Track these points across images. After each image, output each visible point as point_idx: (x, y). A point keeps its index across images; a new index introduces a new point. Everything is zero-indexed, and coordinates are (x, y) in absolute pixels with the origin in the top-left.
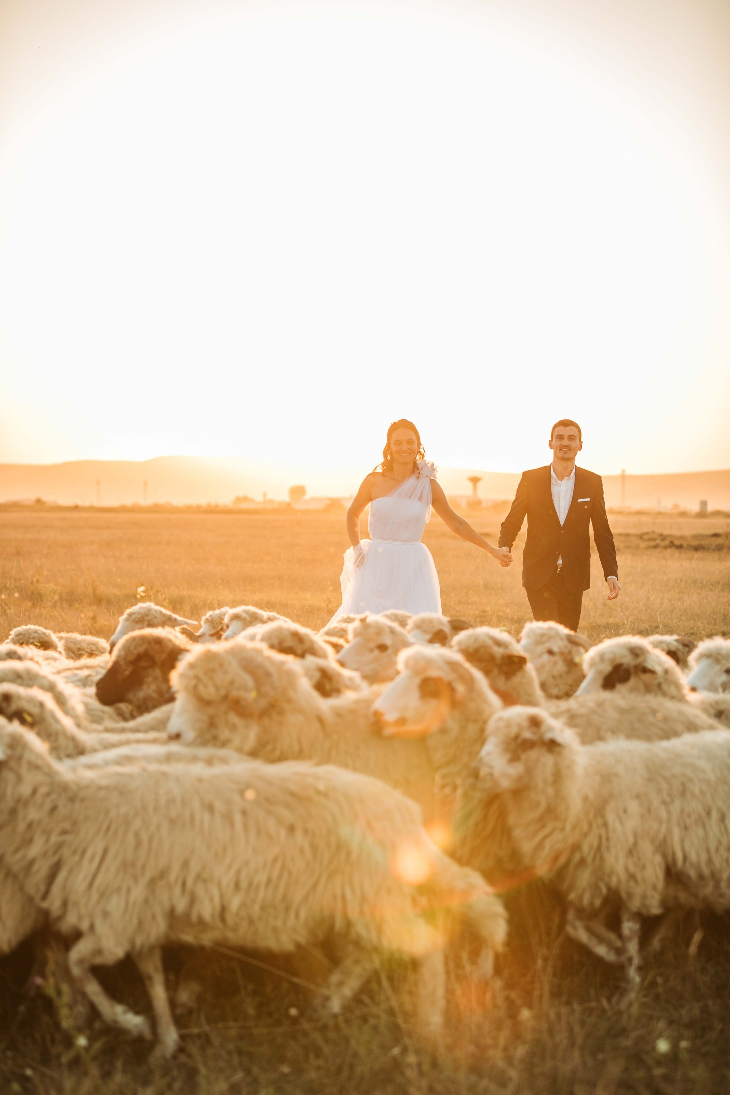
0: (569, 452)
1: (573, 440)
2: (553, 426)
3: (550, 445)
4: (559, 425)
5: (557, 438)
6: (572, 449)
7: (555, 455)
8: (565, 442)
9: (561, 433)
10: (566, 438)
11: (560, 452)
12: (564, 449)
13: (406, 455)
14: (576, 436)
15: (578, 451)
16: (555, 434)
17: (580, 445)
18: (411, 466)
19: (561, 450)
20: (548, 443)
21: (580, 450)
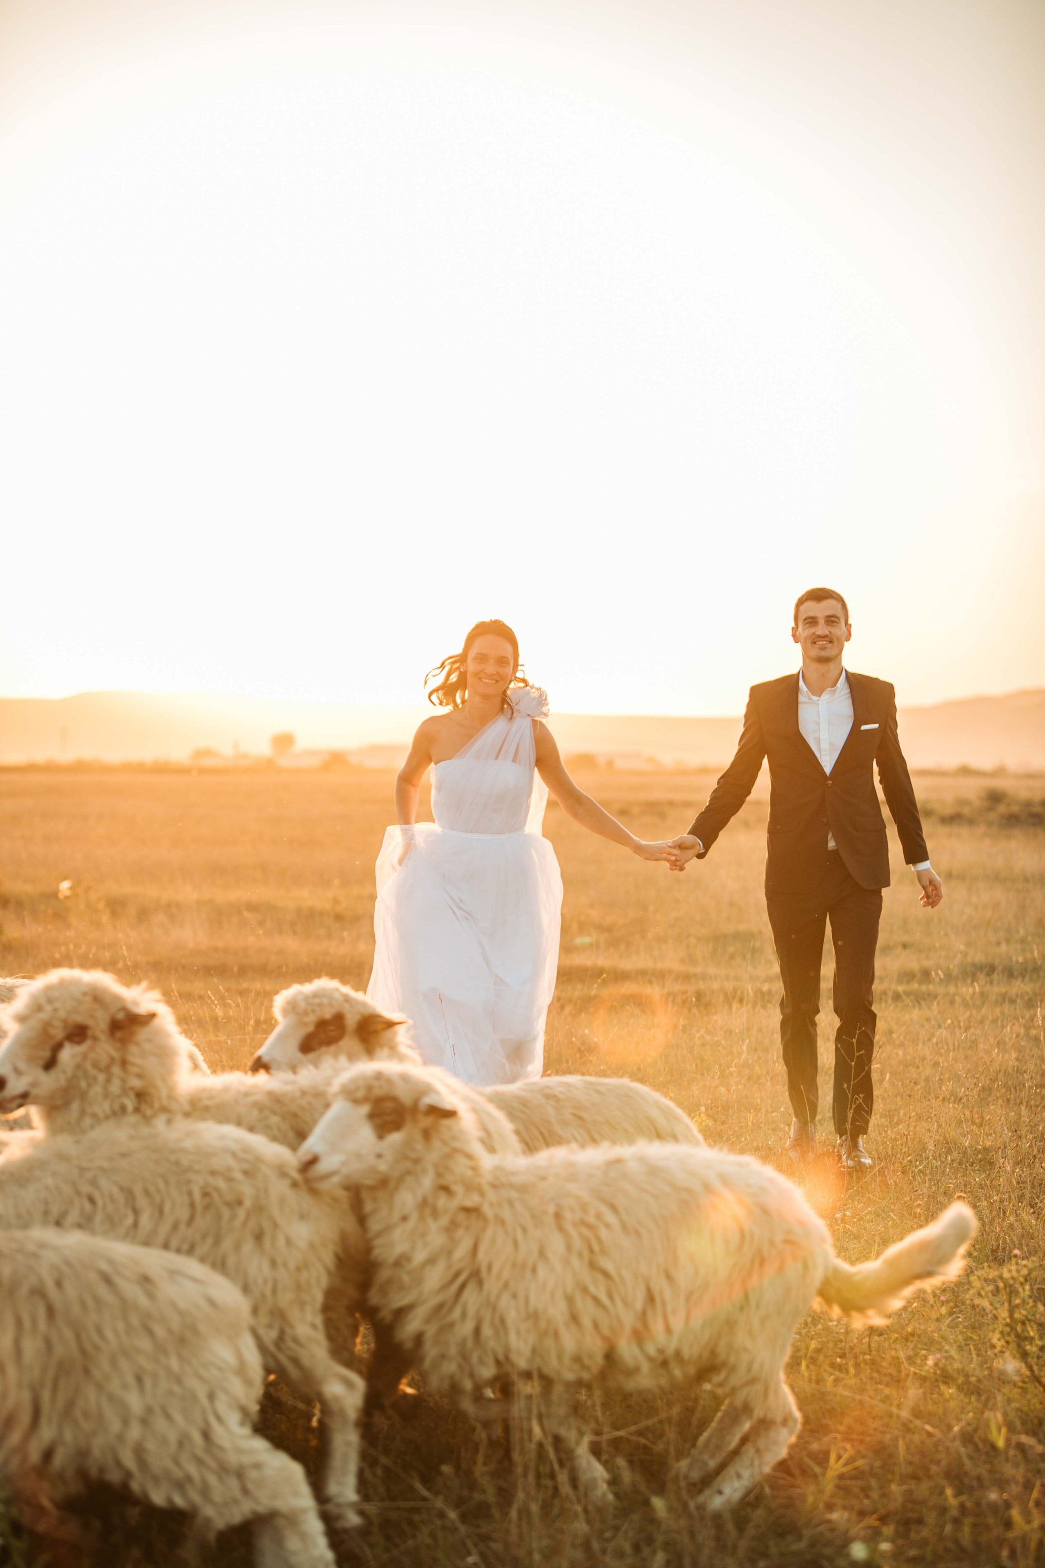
0: (829, 645)
1: (836, 624)
2: (795, 601)
3: (794, 636)
4: (806, 600)
5: (806, 624)
6: (835, 642)
7: (806, 655)
8: (822, 629)
9: (811, 614)
10: (822, 621)
11: (812, 647)
12: (819, 641)
13: (490, 681)
14: (839, 616)
15: (846, 643)
16: (802, 617)
17: (848, 630)
18: (497, 701)
19: (815, 643)
20: (790, 633)
21: (848, 639)
